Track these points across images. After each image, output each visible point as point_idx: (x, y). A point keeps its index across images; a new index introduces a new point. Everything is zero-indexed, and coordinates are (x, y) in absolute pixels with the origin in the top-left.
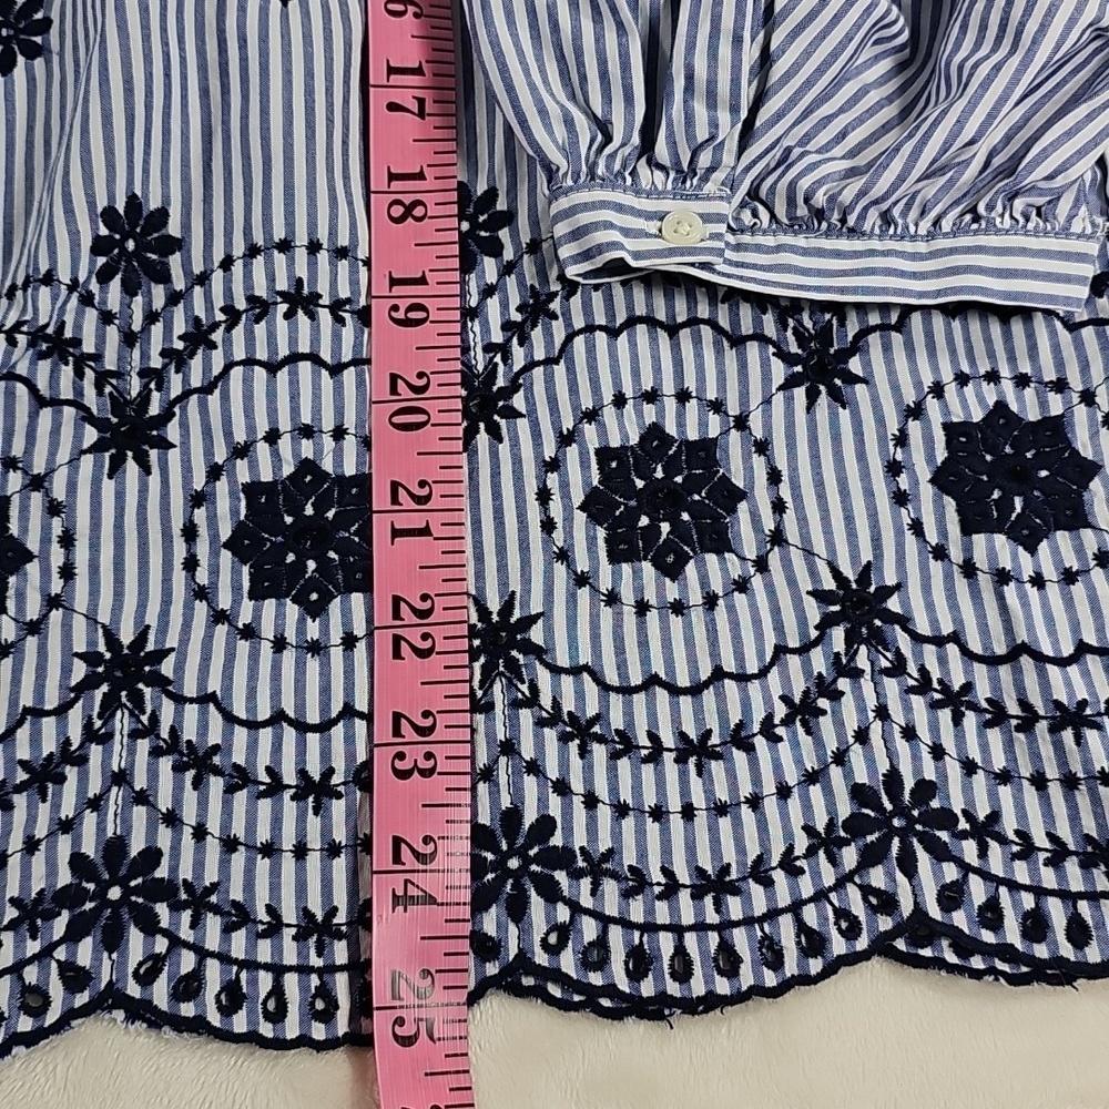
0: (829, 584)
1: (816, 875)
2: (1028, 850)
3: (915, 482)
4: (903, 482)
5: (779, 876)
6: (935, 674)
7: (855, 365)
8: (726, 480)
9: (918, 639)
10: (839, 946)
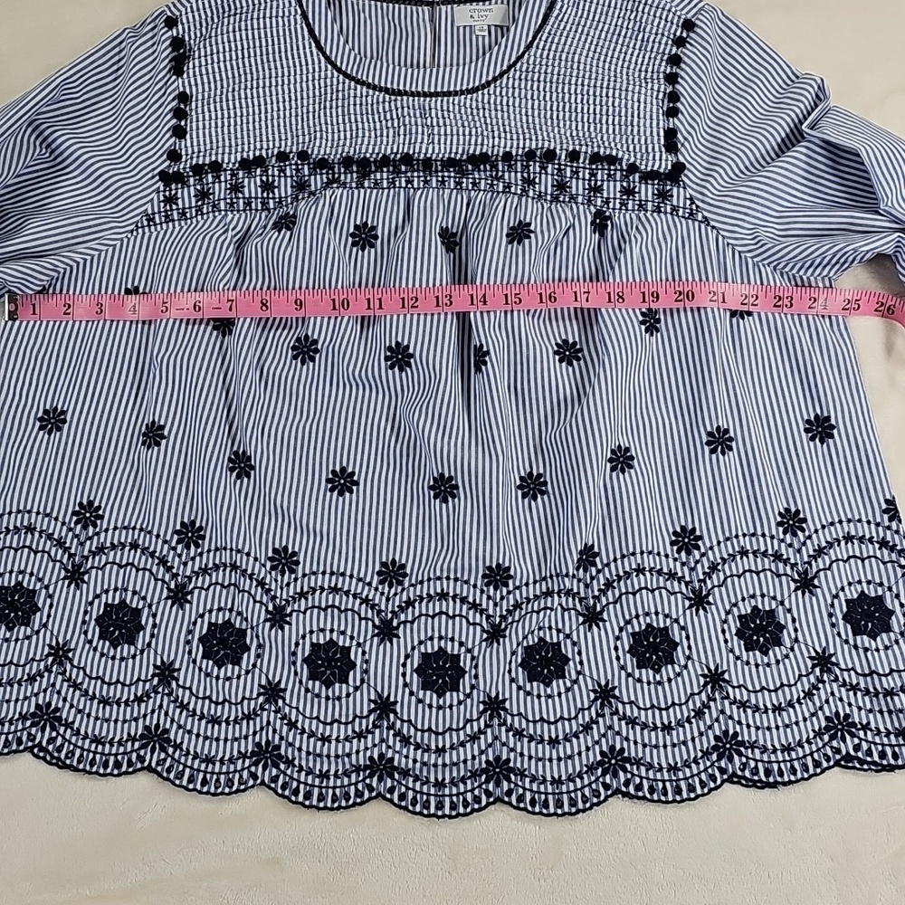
0: (813, 654)
1: (816, 744)
2: (879, 733)
3: (837, 619)
4: (834, 620)
5: (806, 745)
6: (848, 680)
7: (816, 582)
8: (779, 622)
9: (841, 670)
10: (825, 764)
